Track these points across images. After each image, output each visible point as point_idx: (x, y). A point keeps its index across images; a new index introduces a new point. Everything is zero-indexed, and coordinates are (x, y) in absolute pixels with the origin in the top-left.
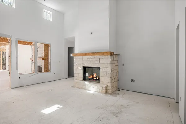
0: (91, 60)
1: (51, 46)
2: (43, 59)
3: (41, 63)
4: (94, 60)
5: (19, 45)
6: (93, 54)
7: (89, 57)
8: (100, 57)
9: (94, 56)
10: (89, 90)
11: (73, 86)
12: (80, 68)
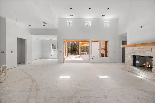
0: (141, 50)
1: (109, 42)
2: (104, 49)
3: (103, 52)
4: (145, 50)
5: (92, 43)
6: (142, 44)
7: (138, 47)
8: (152, 47)
9: (144, 47)
10: (138, 75)
11: (123, 69)
12: (130, 56)
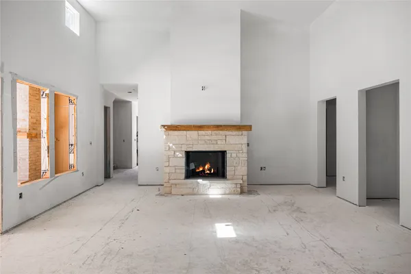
0: (207, 138)
4: (214, 137)
7: (202, 132)
9: (214, 132)
10: (207, 195)
12: (180, 155)
